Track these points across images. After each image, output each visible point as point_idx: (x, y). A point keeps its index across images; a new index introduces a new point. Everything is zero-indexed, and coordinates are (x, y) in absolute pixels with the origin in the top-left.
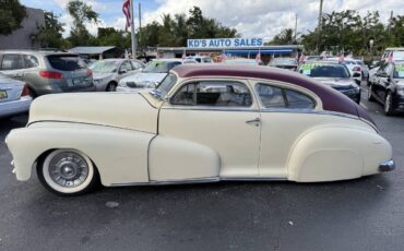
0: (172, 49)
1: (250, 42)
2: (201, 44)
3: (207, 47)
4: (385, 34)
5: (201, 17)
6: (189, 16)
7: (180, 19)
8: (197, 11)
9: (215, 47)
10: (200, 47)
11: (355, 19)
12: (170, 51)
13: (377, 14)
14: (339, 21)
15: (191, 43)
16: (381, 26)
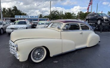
0: (9, 18)
1: (35, 17)
2: (20, 17)
3: (22, 18)
4: (64, 16)
5: (17, 9)
6: (12, 9)
7: (10, 9)
8: (15, 7)
9: (24, 18)
10: (19, 18)
11: (58, 13)
12: (9, 19)
13: (62, 12)
14: (55, 13)
15: (16, 17)
16: (63, 14)
